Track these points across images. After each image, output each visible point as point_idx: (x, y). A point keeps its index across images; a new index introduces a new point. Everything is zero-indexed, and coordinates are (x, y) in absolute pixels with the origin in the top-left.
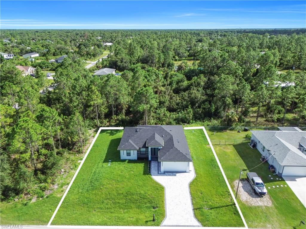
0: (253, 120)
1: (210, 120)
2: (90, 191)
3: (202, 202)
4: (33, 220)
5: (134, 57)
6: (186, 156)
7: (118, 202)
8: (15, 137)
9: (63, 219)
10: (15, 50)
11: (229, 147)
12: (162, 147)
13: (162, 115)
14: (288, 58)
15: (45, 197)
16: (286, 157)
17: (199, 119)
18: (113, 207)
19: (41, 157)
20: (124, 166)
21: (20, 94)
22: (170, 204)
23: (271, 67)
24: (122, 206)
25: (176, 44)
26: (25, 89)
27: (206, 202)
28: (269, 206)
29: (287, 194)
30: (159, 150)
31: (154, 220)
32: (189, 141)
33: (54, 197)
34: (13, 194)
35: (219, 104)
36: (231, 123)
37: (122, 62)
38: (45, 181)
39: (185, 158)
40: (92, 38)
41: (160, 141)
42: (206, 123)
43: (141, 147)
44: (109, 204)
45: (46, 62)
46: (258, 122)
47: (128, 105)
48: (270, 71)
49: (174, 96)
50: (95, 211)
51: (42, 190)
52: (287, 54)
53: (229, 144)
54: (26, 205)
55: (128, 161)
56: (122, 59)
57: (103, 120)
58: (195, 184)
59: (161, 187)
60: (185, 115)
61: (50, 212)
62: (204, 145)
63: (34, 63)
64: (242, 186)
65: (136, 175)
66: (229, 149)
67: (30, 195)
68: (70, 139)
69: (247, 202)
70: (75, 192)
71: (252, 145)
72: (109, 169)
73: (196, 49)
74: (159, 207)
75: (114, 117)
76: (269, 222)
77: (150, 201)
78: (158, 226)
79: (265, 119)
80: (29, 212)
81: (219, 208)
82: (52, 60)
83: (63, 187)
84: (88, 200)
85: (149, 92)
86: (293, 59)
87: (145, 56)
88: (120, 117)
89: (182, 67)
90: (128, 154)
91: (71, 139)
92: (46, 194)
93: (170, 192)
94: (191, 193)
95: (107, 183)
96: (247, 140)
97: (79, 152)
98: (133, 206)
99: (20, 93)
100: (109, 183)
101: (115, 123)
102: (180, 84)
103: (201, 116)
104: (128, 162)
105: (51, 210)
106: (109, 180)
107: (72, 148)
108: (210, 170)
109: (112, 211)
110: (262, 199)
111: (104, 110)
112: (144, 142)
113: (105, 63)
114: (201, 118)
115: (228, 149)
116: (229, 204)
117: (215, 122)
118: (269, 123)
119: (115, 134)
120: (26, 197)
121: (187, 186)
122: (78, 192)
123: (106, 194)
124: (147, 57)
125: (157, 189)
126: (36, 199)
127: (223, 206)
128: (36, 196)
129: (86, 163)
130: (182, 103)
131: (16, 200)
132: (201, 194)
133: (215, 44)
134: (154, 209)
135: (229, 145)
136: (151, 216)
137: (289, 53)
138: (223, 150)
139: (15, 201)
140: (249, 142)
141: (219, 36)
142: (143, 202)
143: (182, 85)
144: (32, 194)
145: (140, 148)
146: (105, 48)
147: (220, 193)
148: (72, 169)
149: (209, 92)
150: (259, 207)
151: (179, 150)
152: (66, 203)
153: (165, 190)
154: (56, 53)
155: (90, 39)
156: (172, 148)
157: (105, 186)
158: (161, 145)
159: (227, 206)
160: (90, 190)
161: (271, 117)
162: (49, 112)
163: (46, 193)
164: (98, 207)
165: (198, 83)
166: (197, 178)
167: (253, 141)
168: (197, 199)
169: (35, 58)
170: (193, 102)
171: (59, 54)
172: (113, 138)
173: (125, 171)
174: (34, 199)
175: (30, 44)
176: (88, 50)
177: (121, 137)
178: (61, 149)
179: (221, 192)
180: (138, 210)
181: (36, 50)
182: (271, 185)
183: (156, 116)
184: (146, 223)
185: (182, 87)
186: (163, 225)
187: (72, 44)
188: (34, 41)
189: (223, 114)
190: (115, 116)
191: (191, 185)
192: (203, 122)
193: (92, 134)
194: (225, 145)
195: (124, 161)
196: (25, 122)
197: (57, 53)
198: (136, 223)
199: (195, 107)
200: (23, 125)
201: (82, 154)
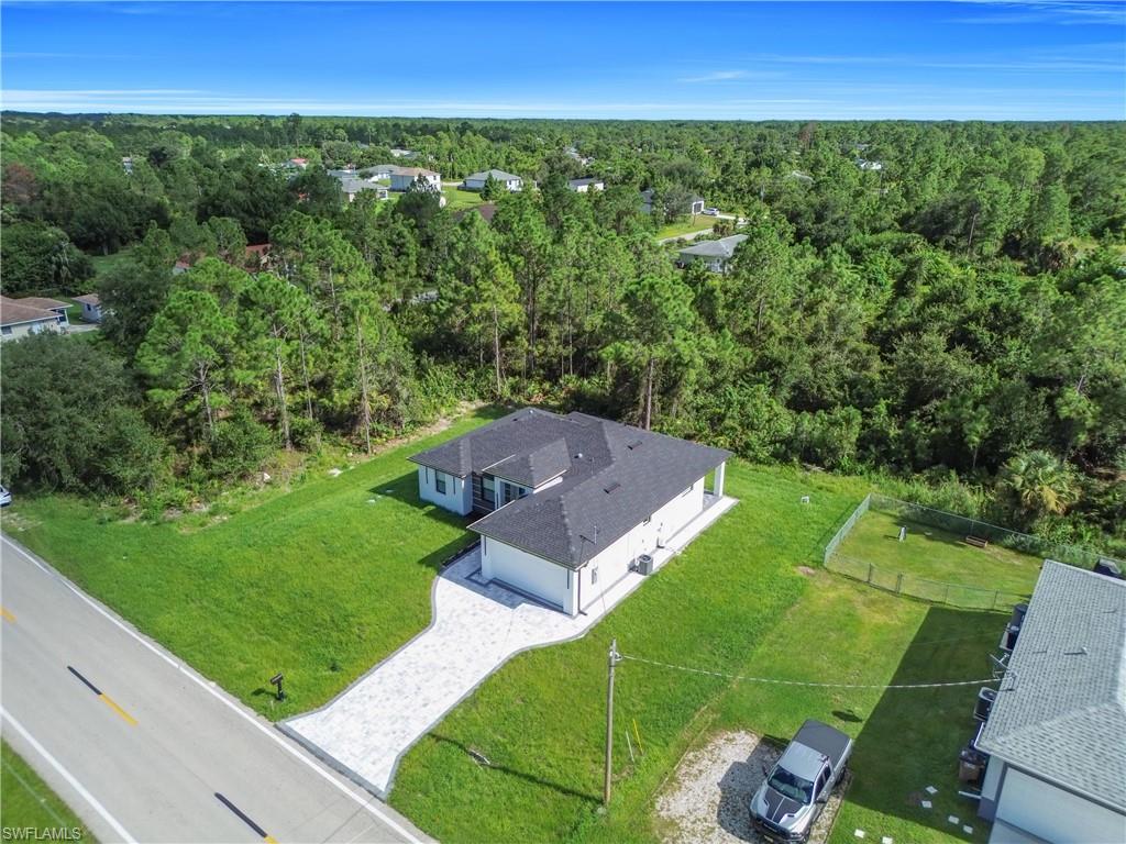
3: (487, 728)
6: (569, 542)
15: (155, 523)
20: (403, 517)
27: (504, 734)
31: (280, 699)
33: (168, 529)
39: (559, 549)
53: (921, 595)
54: (103, 522)
62: (786, 560)
64: (735, 763)
66: (888, 613)
72: (353, 509)
78: (273, 720)
81: (525, 781)
83: (217, 517)
90: (441, 486)
92: (164, 518)
94: (485, 681)
104: (429, 514)
115: (887, 610)
121: (505, 656)
126: (137, 518)
134: (331, 671)
135: (916, 600)
145: (476, 474)
148: (292, 482)
151: (566, 513)
153: (422, 633)
163: (170, 515)
166: (574, 644)
168: (482, 708)
184: (255, 695)
191: (524, 656)
193: (460, 412)
194: (895, 593)
195: (425, 503)
201: (363, 454)
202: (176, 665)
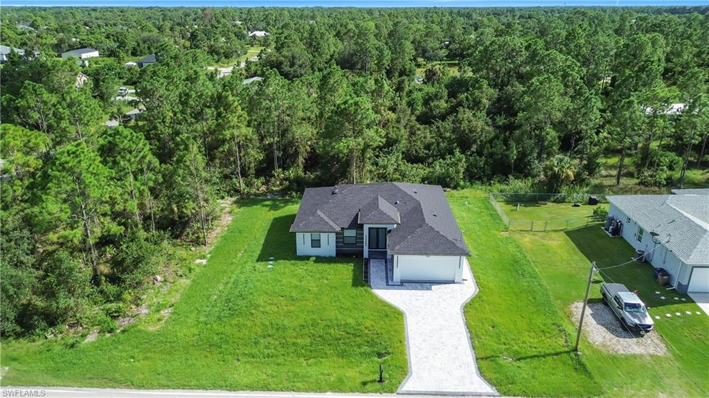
0: (607, 182)
1: (504, 180)
2: (226, 320)
3: (496, 344)
4: (91, 378)
5: (320, 55)
6: (454, 244)
7: (294, 344)
8: (49, 188)
9: (161, 376)
10: (46, 38)
11: (554, 235)
12: (395, 225)
13: (391, 169)
14: (686, 57)
15: (119, 331)
16: (698, 246)
17: (480, 179)
18: (283, 353)
19: (108, 250)
20: (305, 268)
21: (59, 108)
22: (417, 347)
23: (650, 61)
24: (303, 351)
25: (418, 30)
26: (71, 99)
27: (504, 344)
28: (659, 354)
29: (703, 329)
30: (390, 231)
31: (381, 381)
32: (458, 220)
33: (139, 331)
34: (43, 324)
35: (529, 143)
36: (557, 186)
37: (292, 65)
38: (118, 297)
39: (453, 248)
40: (223, 20)
41: (391, 212)
42: (498, 187)
43: (346, 226)
44: (272, 347)
45: (115, 65)
46: (621, 186)
47: (310, 146)
48: (647, 71)
49: (419, 129)
50: (238, 360)
51: (112, 317)
52: (682, 48)
53: (555, 229)
54: (72, 346)
55: (314, 258)
56: (293, 57)
57: (251, 180)
58: (478, 306)
59: (395, 312)
60: (448, 169)
61: (130, 362)
62: (494, 232)
63: (88, 69)
64: (591, 314)
65: (335, 287)
66: (554, 240)
67: (81, 326)
68: (176, 209)
69: (604, 346)
70: (189, 321)
71: (610, 230)
72: (269, 273)
73: (465, 40)
74: (392, 353)
75: (278, 172)
76: (662, 387)
77: (369, 340)
78: (392, 392)
79: (637, 181)
80: (80, 361)
81: (536, 359)
82: (130, 63)
83: (162, 312)
84: (222, 338)
85: (362, 108)
86: (696, 59)
87: (347, 52)
88: (291, 173)
89: (434, 74)
90: (316, 243)
91: (178, 209)
92: (121, 326)
93: (417, 323)
94: (468, 326)
95: (266, 302)
96: (598, 221)
97: (197, 242)
98: (329, 352)
99: (58, 106)
100: (270, 301)
101: (281, 187)
102: (432, 104)
103: (484, 172)
104: (315, 262)
105: (133, 357)
106: (271, 296)
107: (182, 233)
108: (512, 280)
109: (280, 360)
110: (640, 340)
111: (255, 155)
112: (353, 217)
113: (253, 68)
114: (485, 176)
115: (551, 239)
116: (562, 350)
117: (519, 185)
118: (647, 189)
119: (283, 207)
120: (72, 330)
121: (459, 311)
122: (196, 323)
123: (264, 325)
124: (352, 55)
125: (387, 316)
126: (96, 335)
127: (548, 355)
128: (96, 329)
129: (215, 265)
130: (438, 144)
131: (50, 337)
132: (493, 327)
133: (510, 30)
134: (381, 357)
135: (555, 231)
136: (374, 373)
137: (686, 45)
138: (540, 242)
139: (46, 338)
140: (603, 225)
141: (516, 18)
142: (353, 344)
143: (437, 107)
144: (87, 324)
145: (343, 229)
146: (253, 42)
147: (539, 327)
148: (181, 276)
149: (501, 121)
150: (634, 356)
151: (437, 230)
152: (169, 344)
153: (405, 318)
154: (139, 50)
155: (216, 24)
156: (421, 227)
157: (261, 309)
158: (393, 220)
159: (557, 354)
160: (226, 317)
161: (651, 176)
162: (128, 138)
163: (123, 323)
164: (246, 352)
165: (474, 101)
166: (480, 294)
167: (612, 219)
168: (483, 337)
169: (89, 60)
170: (464, 142)
171: (147, 51)
172: (277, 216)
173: (309, 278)
174: (93, 336)
175: (78, 33)
176: (212, 43)
177: (296, 213)
178: (154, 232)
179: (541, 326)
180: (341, 360)
181: (93, 43)
182: (663, 311)
183: (377, 172)
184: (364, 386)
185: (438, 111)
186: (403, 390)
187: (176, 33)
188: (88, 28)
189: (538, 166)
190: (280, 170)
191: (468, 309)
192: (490, 185)
193: (226, 207)
194: (545, 231)
195: (307, 258)
196: (72, 156)
197: (141, 51)
198: (338, 387)
199: (469, 153)
200: (67, 163)
201: (203, 246)
202: (291, 396)
